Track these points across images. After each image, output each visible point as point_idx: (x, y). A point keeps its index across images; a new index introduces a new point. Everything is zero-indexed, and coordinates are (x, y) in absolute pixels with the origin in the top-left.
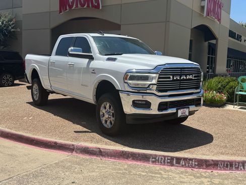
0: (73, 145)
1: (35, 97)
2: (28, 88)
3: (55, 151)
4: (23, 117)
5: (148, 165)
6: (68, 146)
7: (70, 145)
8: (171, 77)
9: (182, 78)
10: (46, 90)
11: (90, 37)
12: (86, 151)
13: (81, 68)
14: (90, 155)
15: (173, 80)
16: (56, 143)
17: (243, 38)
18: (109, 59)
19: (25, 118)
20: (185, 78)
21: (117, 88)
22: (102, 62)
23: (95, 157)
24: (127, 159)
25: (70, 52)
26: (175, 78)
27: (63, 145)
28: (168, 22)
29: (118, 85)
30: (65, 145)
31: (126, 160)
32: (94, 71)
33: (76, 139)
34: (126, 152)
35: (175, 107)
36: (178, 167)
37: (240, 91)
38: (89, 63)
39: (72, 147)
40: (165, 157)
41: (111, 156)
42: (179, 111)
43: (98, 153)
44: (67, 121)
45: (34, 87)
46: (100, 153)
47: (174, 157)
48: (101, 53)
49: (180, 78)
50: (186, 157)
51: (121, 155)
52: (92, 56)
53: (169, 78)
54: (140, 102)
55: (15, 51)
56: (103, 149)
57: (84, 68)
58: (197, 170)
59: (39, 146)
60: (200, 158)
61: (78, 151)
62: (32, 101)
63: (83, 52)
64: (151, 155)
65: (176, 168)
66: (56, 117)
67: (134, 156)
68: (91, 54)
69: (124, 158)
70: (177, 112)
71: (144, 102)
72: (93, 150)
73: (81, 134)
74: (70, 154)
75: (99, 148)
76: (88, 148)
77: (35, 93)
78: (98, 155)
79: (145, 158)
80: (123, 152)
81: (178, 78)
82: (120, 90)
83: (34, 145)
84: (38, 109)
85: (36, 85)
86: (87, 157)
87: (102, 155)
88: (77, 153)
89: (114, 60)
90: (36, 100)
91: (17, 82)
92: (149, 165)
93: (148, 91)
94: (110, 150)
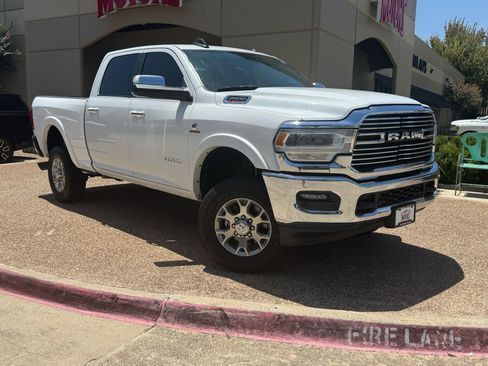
0: (156, 302)
1: (57, 186)
2: (42, 166)
3: (113, 316)
4: (33, 230)
5: (343, 347)
6: (144, 306)
7: (148, 303)
8: (383, 136)
9: (403, 138)
10: (80, 170)
11: (178, 52)
12: (189, 316)
13: (164, 121)
14: (199, 326)
15: (387, 144)
16: (114, 297)
17: (429, 66)
18: (229, 99)
19: (39, 233)
20: (409, 137)
21: (257, 166)
22: (214, 105)
23: (213, 331)
24: (291, 333)
25: (138, 86)
26: (390, 139)
27: (132, 301)
28: (317, 29)
29: (260, 157)
30: (138, 302)
31: (289, 336)
32: (196, 127)
33: (160, 285)
34: (287, 317)
35: (388, 205)
36: (415, 349)
37: (465, 162)
38: (181, 110)
39: (154, 307)
40: (382, 326)
41: (252, 328)
42: (397, 211)
43: (219, 321)
44: (132, 238)
45: (54, 163)
46: (224, 321)
47: (405, 327)
48: (208, 87)
49: (400, 137)
50: (433, 324)
51: (276, 326)
52: (188, 93)
53: (378, 138)
54: (314, 197)
55: (13, 92)
56: (230, 310)
57: (170, 121)
58: (462, 354)
59: (73, 305)
60: (465, 326)
61: (171, 318)
62: (51, 192)
63: (167, 85)
64: (349, 323)
65: (412, 352)
66: (106, 227)
67: (307, 327)
68: (185, 89)
69: (284, 331)
70: (393, 214)
71: (325, 197)
72: (206, 315)
73: (170, 270)
74: (152, 324)
75: (220, 309)
76: (193, 309)
77: (58, 176)
78: (219, 325)
79: (336, 331)
80: (280, 316)
81: (397, 138)
82: (266, 170)
83: (61, 302)
84: (66, 212)
85: (58, 160)
86: (193, 331)
87: (230, 327)
88: (168, 322)
89: (245, 100)
90: (60, 190)
91: (18, 153)
92: (347, 349)
93: (333, 171)
94: (247, 312)
